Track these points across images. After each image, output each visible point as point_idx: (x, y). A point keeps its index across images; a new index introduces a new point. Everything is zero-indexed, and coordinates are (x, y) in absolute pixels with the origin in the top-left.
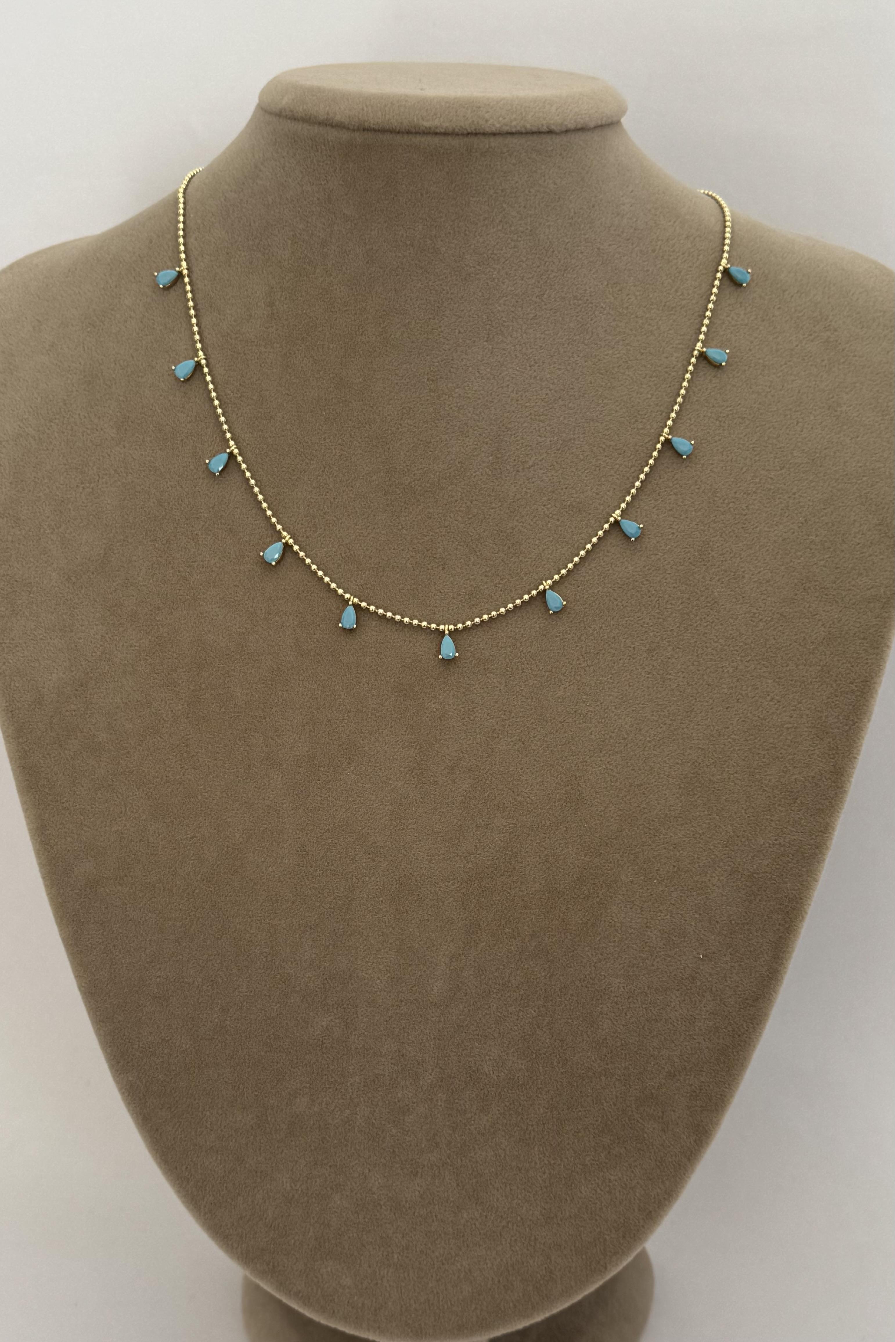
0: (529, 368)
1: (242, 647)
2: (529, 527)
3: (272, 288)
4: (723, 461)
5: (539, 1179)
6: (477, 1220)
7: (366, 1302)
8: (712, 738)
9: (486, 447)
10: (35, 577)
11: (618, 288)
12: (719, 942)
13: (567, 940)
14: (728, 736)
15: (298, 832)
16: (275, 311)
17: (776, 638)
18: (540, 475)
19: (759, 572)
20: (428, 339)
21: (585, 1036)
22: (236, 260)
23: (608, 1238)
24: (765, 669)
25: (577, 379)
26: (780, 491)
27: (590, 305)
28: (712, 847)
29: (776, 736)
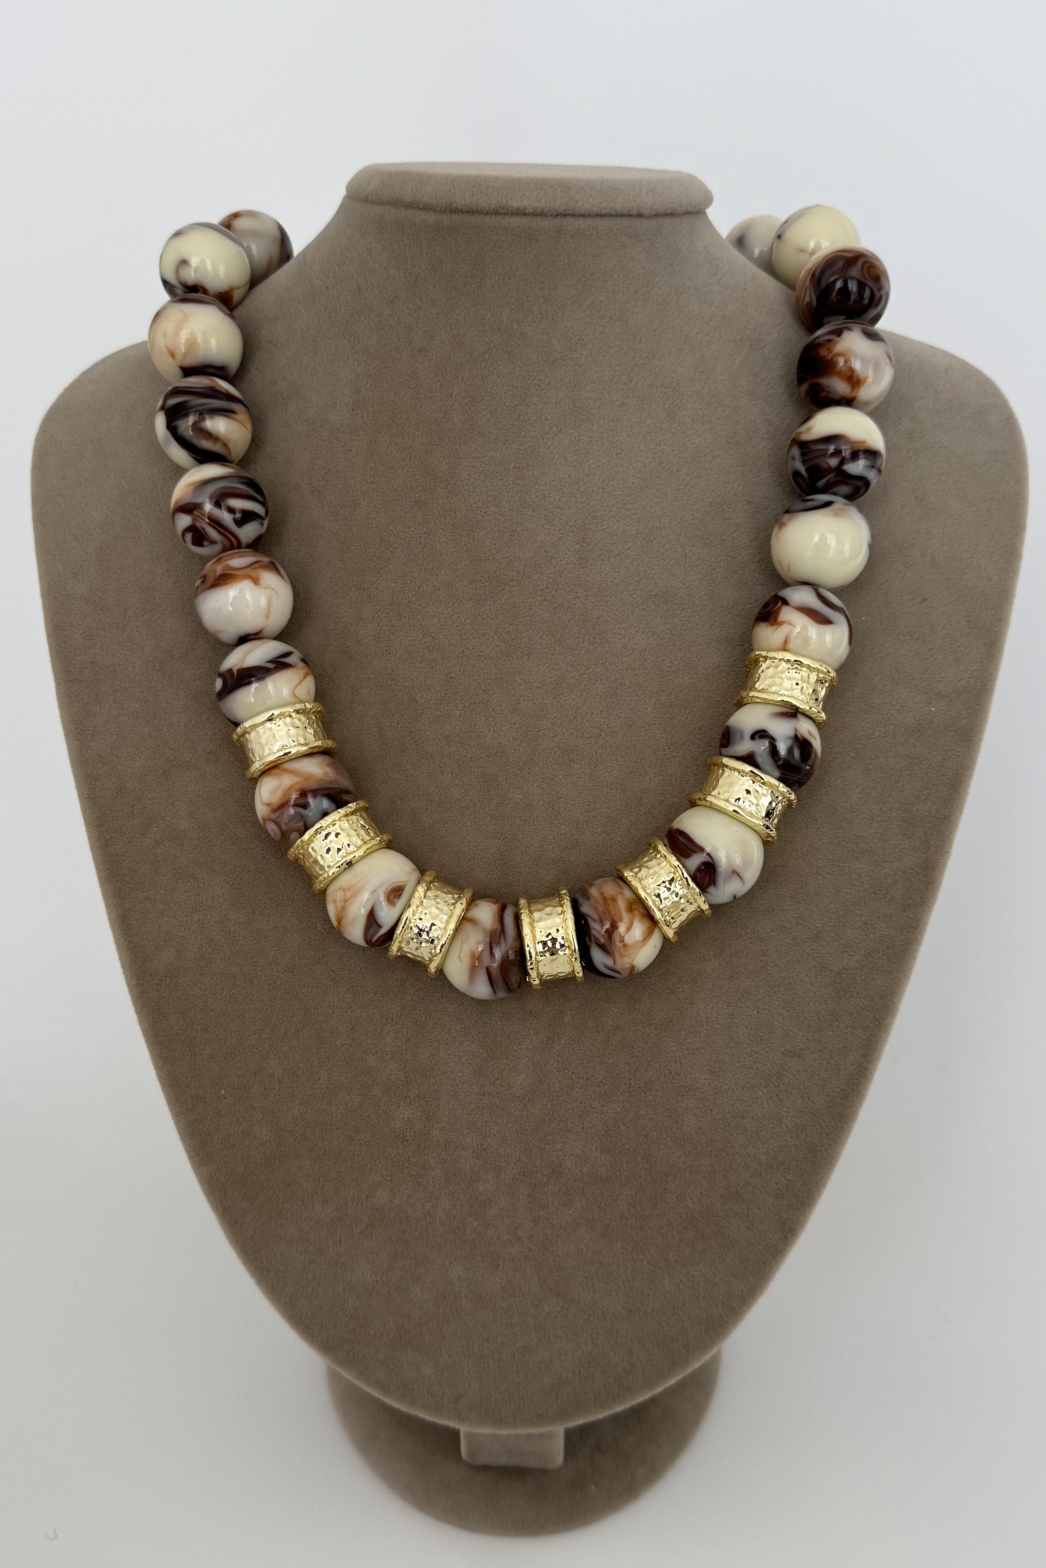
5: (622, 1273)
6: (559, 1313)
10: (119, 665)
13: (651, 1034)
16: (361, 398)
20: (514, 426)
21: (669, 1132)
22: (322, 348)
27: (677, 394)
28: (800, 942)
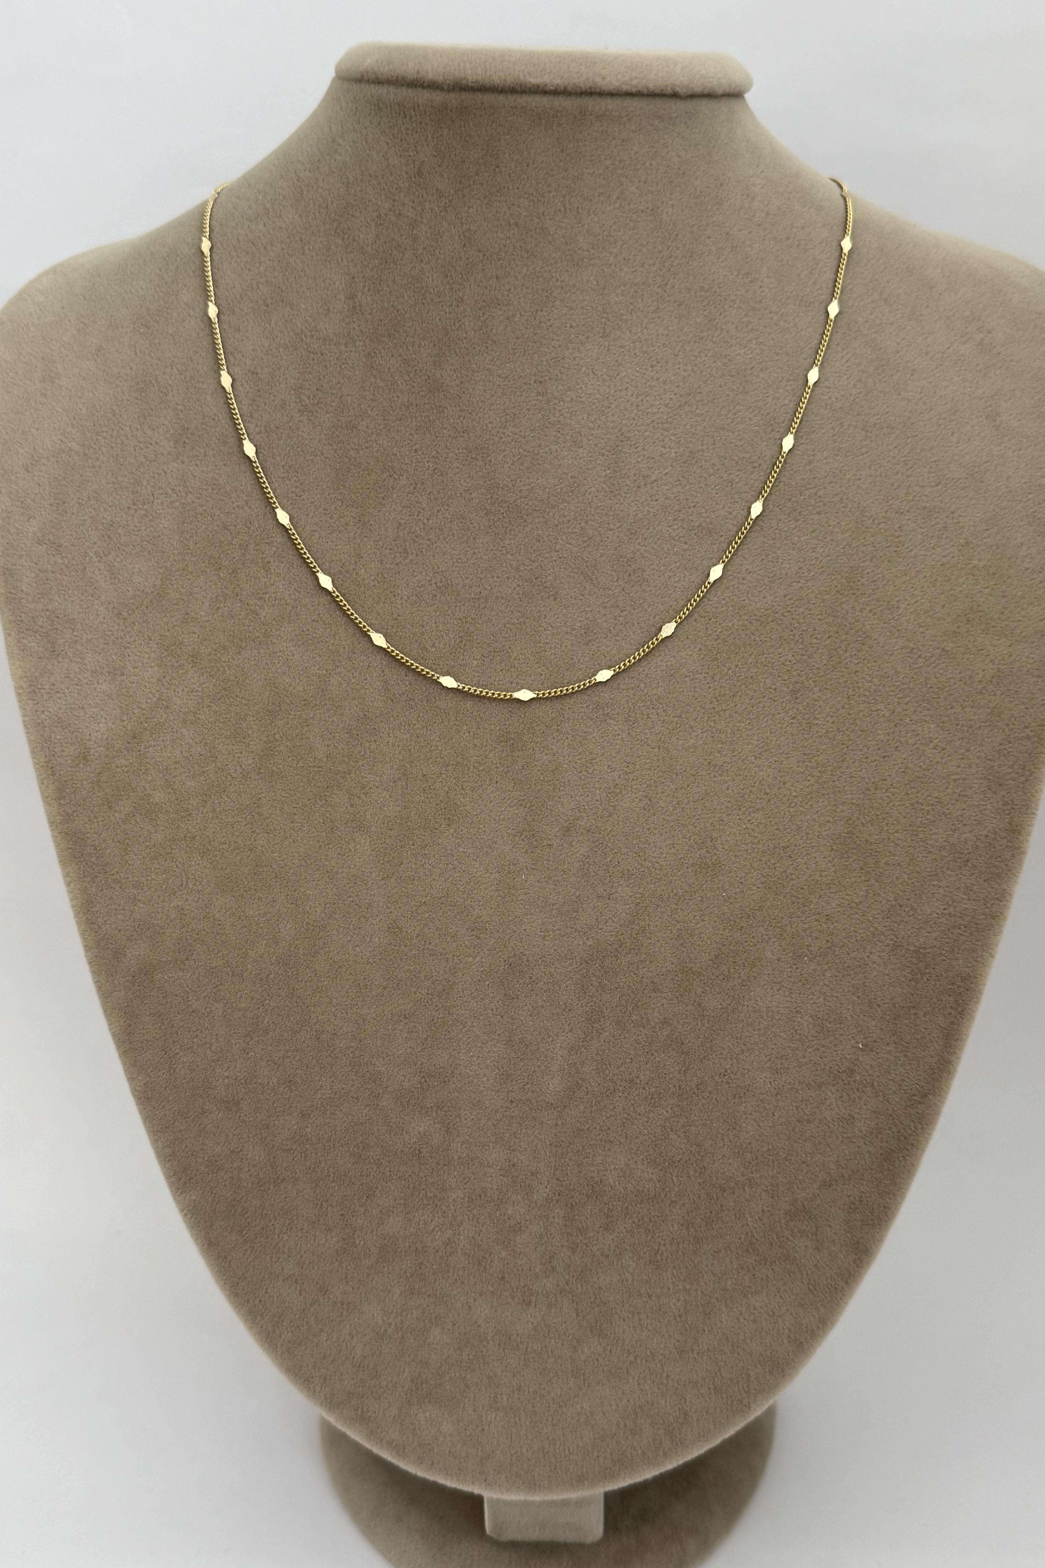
0: (651, 369)
1: (323, 691)
2: (652, 550)
3: (353, 278)
4: (870, 476)
7: (470, 1451)
8: (867, 792)
9: (603, 458)
11: (749, 279)
12: (881, 1029)
14: (886, 790)
15: (390, 906)
17: (938, 676)
18: (665, 492)
19: (916, 602)
23: (752, 1374)
24: (926, 712)
25: (705, 382)
26: (937, 510)
29: (941, 789)
